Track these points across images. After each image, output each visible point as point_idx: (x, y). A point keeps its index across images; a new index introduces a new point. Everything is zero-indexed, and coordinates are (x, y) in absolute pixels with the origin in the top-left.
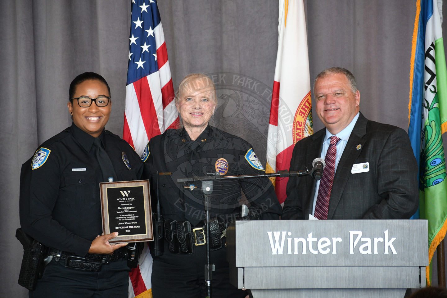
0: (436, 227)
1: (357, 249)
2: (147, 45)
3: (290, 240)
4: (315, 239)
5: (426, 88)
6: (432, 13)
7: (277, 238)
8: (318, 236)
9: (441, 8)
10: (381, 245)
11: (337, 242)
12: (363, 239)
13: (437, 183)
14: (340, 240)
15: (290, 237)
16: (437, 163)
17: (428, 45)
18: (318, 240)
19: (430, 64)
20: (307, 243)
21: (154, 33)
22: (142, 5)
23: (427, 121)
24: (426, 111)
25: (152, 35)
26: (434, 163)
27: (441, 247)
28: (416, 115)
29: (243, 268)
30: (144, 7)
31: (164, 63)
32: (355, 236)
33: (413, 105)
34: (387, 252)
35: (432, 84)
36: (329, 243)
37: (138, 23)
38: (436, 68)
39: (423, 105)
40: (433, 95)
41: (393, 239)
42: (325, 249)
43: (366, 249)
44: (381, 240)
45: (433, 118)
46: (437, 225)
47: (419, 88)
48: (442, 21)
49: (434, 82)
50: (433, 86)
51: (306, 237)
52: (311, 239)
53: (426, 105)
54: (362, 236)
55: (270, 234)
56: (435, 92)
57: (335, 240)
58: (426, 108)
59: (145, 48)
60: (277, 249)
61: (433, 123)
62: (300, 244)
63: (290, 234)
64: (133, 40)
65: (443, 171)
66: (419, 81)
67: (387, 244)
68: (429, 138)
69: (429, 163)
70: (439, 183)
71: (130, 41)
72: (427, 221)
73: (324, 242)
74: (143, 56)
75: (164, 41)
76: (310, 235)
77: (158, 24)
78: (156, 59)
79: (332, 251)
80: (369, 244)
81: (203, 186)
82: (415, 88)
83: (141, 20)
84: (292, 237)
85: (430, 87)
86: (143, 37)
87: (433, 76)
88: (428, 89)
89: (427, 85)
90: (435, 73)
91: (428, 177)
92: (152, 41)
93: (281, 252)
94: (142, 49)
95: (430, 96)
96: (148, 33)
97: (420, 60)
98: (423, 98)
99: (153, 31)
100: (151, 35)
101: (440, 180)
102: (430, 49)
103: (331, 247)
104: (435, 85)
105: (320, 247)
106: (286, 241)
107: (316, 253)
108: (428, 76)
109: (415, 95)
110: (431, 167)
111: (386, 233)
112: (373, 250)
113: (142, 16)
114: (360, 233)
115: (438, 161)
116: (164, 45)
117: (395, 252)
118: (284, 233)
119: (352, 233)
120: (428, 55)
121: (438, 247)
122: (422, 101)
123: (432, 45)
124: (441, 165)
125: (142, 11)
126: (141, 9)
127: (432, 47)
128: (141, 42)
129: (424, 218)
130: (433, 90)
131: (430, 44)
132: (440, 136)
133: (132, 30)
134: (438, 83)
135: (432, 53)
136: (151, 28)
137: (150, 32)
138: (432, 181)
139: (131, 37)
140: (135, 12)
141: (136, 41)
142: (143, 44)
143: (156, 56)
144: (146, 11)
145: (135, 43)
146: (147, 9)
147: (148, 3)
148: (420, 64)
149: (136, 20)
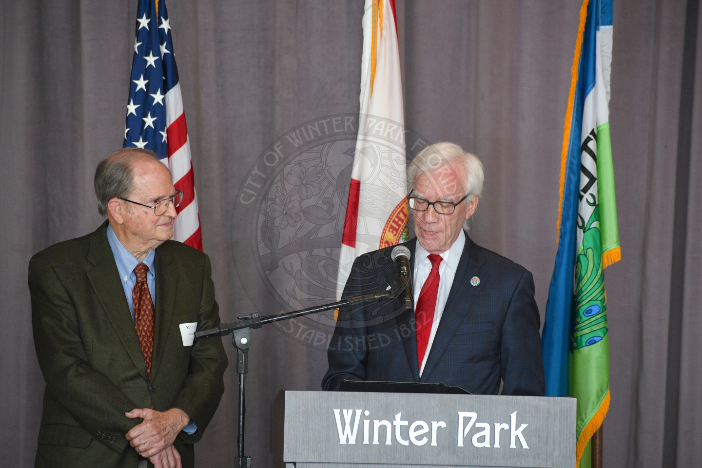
0: (589, 411)
1: (468, 439)
2: (152, 117)
3: (367, 423)
4: (405, 423)
5: (581, 197)
6: (594, 84)
7: (348, 418)
8: (410, 417)
9: (608, 78)
10: (505, 434)
11: (439, 428)
12: (478, 425)
13: (592, 342)
14: (443, 424)
15: (367, 418)
16: (594, 312)
17: (586, 133)
18: (410, 424)
19: (588, 161)
20: (394, 427)
21: (164, 100)
22: (148, 55)
23: (580, 248)
24: (580, 232)
25: (161, 103)
26: (588, 312)
27: (598, 441)
28: (567, 238)
29: (295, 464)
30: (151, 60)
31: (181, 145)
32: (467, 420)
33: (563, 223)
34: (513, 445)
35: (590, 191)
36: (426, 429)
37: (141, 84)
38: (598, 168)
39: (577, 223)
40: (591, 209)
41: (524, 426)
42: (419, 438)
43: (482, 439)
44: (506, 426)
45: (590, 243)
46: (590, 406)
47: (572, 199)
48: (609, 98)
49: (593, 190)
50: (592, 195)
51: (392, 420)
52: (399, 422)
53: (580, 224)
54: (478, 421)
55: (337, 412)
56: (594, 204)
57: (435, 425)
58: (580, 227)
59: (149, 121)
60: (348, 436)
61: (590, 252)
62: (383, 429)
63: (367, 413)
64: (132, 108)
65: (602, 325)
66: (573, 187)
67: (514, 433)
68: (583, 273)
69: (581, 312)
70: (595, 342)
71: (128, 110)
72: (575, 399)
73: (419, 428)
74: (151, 135)
75: (182, 113)
76: (398, 416)
77: (173, 85)
78: (164, 138)
79: (430, 441)
80: (487, 433)
81: (237, 338)
82: (567, 198)
83: (145, 79)
84: (371, 419)
85: (587, 196)
86: (146, 105)
87: (592, 180)
88: (584, 200)
89: (582, 193)
90: (595, 176)
91: (579, 334)
92: (160, 111)
93: (352, 441)
94: (144, 123)
95: (586, 211)
96: (154, 99)
97: (576, 154)
98: (577, 214)
99: (162, 97)
100: (158, 103)
101: (596, 339)
102: (588, 139)
103: (429, 435)
104: (595, 194)
105: (413, 435)
106: (362, 424)
107: (406, 443)
108: (585, 180)
109: (566, 209)
110: (584, 318)
111: (514, 416)
112: (492, 441)
113: (148, 73)
114: (474, 416)
115: (596, 310)
116: (182, 120)
117: (525, 446)
118: (359, 412)
119: (462, 415)
120: (585, 147)
121: (593, 439)
122: (577, 218)
123: (592, 133)
124: (599, 316)
125: (148, 65)
126: (146, 61)
127: (592, 137)
128: (142, 113)
129: (573, 396)
130: (591, 201)
131: (590, 131)
132: (600, 271)
133: (133, 94)
134: (599, 191)
135: (591, 145)
136: (159, 92)
137: (158, 98)
138: (584, 339)
139: (129, 104)
140: (138, 67)
141: (136, 110)
142: (146, 116)
143: (164, 134)
144: (153, 64)
145: (134, 113)
146: (155, 62)
147: (157, 53)
148: (575, 162)
149: (138, 79)
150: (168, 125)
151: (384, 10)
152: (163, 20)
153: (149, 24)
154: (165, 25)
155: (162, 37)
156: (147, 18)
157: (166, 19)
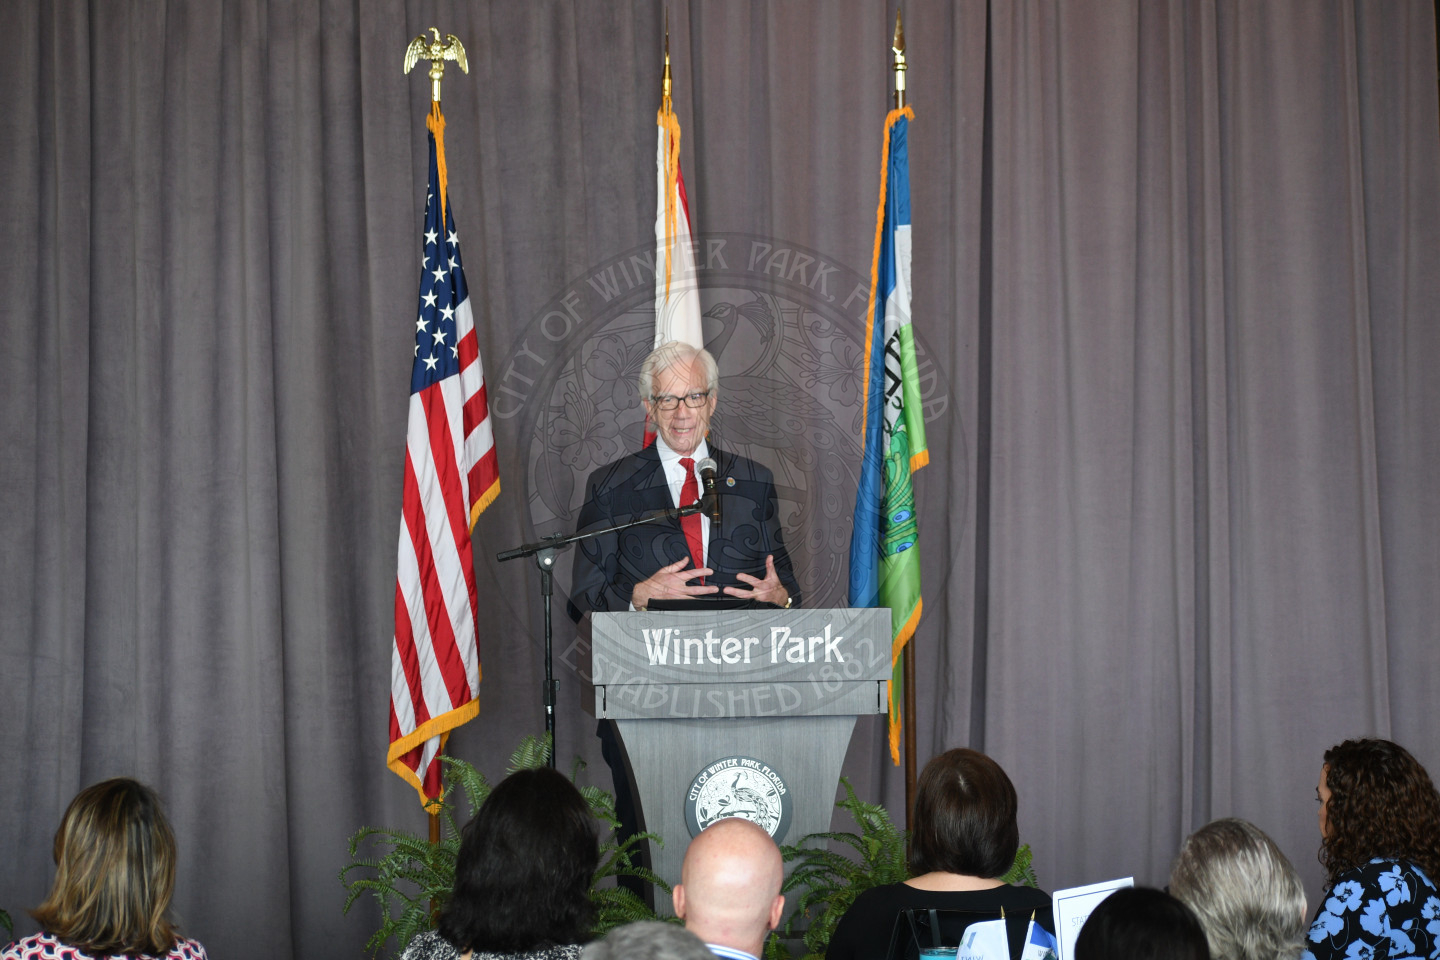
0: (901, 618)
1: (782, 655)
2: (442, 332)
3: (677, 642)
4: (717, 641)
5: (887, 401)
6: (895, 285)
7: (657, 639)
8: (720, 635)
9: (909, 278)
10: (820, 648)
11: (752, 645)
12: (792, 640)
13: (902, 549)
14: (756, 641)
15: (677, 637)
16: (904, 518)
17: (889, 334)
18: (722, 642)
19: (892, 364)
20: (705, 646)
21: (453, 315)
22: (436, 270)
23: (888, 452)
24: (886, 436)
25: (451, 318)
26: (898, 517)
27: (910, 648)
28: (874, 442)
29: (604, 686)
30: (439, 275)
31: (472, 361)
32: (780, 636)
33: (869, 429)
34: (828, 659)
35: (895, 394)
36: (738, 646)
37: (430, 299)
38: (902, 371)
39: (883, 427)
40: (898, 412)
41: (838, 639)
42: (731, 656)
43: (796, 655)
44: (820, 640)
45: (897, 447)
46: (903, 614)
47: (877, 402)
48: (910, 298)
49: (899, 392)
50: (898, 398)
51: (702, 638)
52: (710, 640)
53: (887, 428)
54: (791, 636)
55: (646, 632)
56: (900, 407)
57: (748, 641)
58: (887, 432)
59: (439, 337)
60: (658, 656)
61: (898, 456)
62: (694, 648)
63: (677, 632)
64: (422, 325)
65: (912, 531)
66: (878, 391)
67: (829, 648)
68: (892, 477)
69: (891, 518)
70: (906, 549)
71: (417, 327)
72: (890, 610)
73: (732, 645)
74: (441, 351)
75: (472, 327)
76: (709, 634)
77: (463, 299)
78: (455, 354)
79: (743, 658)
80: (801, 648)
81: (540, 559)
82: (871, 400)
83: (434, 294)
84: (682, 638)
85: (892, 399)
86: (436, 321)
87: (898, 382)
88: (890, 403)
89: (888, 397)
90: (900, 378)
91: (890, 540)
92: (450, 327)
93: (663, 661)
94: (434, 339)
95: (892, 414)
96: (443, 314)
97: (879, 356)
98: (883, 417)
99: (452, 311)
100: (448, 318)
101: (907, 545)
102: (892, 341)
103: (741, 652)
104: (901, 396)
105: (725, 652)
106: (672, 644)
107: (717, 661)
108: (890, 383)
109: (871, 412)
110: (894, 525)
111: (828, 629)
112: (807, 654)
113: (436, 288)
114: (787, 630)
115: (905, 515)
116: (472, 335)
117: (841, 659)
118: (668, 631)
119: (775, 631)
120: (888, 349)
121: (905, 648)
122: (882, 422)
123: (896, 334)
124: (908, 522)
125: (437, 279)
126: (435, 276)
127: (895, 338)
128: (432, 328)
129: (884, 606)
130: (897, 404)
131: (893, 332)
132: (908, 476)
133: (421, 310)
134: (905, 392)
135: (895, 346)
136: (448, 307)
137: (447, 313)
138: (895, 546)
139: (418, 320)
140: (426, 282)
141: (426, 326)
142: (436, 332)
143: (455, 350)
144: (442, 279)
145: (424, 329)
146: (444, 276)
147: (445, 267)
148: (879, 364)
149: (427, 294)
150: (459, 340)
151: (677, 215)
152: (451, 233)
153: (437, 239)
154: (453, 239)
155: (450, 251)
156: (435, 232)
157: (454, 232)
